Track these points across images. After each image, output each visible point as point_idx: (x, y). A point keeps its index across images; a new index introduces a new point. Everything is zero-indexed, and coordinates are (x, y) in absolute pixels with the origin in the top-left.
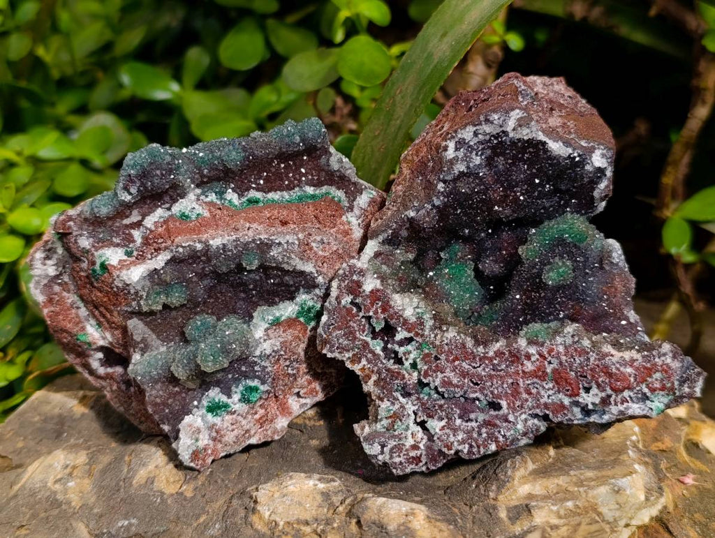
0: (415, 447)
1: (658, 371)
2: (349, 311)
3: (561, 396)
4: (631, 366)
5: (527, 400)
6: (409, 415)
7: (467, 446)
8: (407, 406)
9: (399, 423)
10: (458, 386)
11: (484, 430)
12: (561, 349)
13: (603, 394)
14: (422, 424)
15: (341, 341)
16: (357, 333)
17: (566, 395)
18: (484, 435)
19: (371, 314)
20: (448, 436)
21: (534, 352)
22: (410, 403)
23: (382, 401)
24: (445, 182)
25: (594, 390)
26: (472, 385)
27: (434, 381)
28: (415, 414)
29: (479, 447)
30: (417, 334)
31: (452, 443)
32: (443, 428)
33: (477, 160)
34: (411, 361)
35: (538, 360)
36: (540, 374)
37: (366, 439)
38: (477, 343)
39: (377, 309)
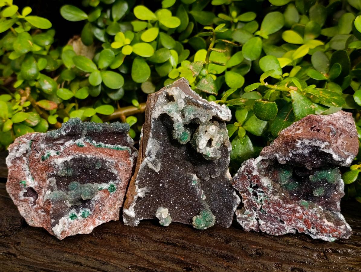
0: (253, 226)
1: (337, 232)
2: (245, 177)
3: (304, 226)
4: (329, 228)
5: (293, 224)
6: (254, 216)
7: (269, 232)
8: (254, 213)
9: (250, 217)
10: (273, 213)
11: (276, 230)
12: (310, 214)
13: (317, 232)
14: (257, 220)
15: (240, 185)
16: (246, 186)
17: (306, 227)
18: (276, 231)
19: (252, 181)
20: (264, 227)
21: (301, 212)
22: (256, 212)
23: (247, 209)
24: (292, 153)
25: (315, 229)
26: (277, 214)
27: (266, 210)
28: (256, 216)
29: (272, 233)
30: (265, 192)
31: (265, 230)
32: (263, 224)
33: (306, 151)
34: (260, 199)
35: (301, 214)
36: (300, 218)
37: (238, 218)
38: (284, 202)
39: (255, 180)
